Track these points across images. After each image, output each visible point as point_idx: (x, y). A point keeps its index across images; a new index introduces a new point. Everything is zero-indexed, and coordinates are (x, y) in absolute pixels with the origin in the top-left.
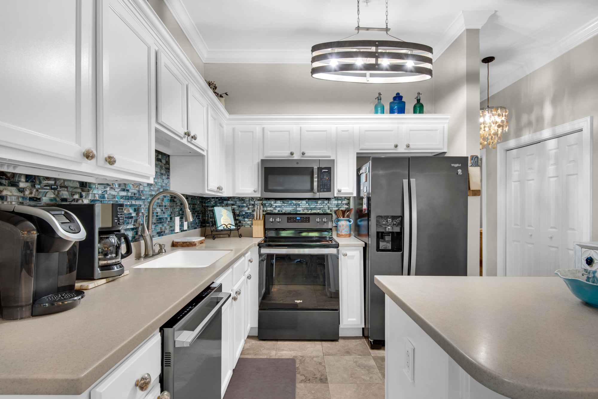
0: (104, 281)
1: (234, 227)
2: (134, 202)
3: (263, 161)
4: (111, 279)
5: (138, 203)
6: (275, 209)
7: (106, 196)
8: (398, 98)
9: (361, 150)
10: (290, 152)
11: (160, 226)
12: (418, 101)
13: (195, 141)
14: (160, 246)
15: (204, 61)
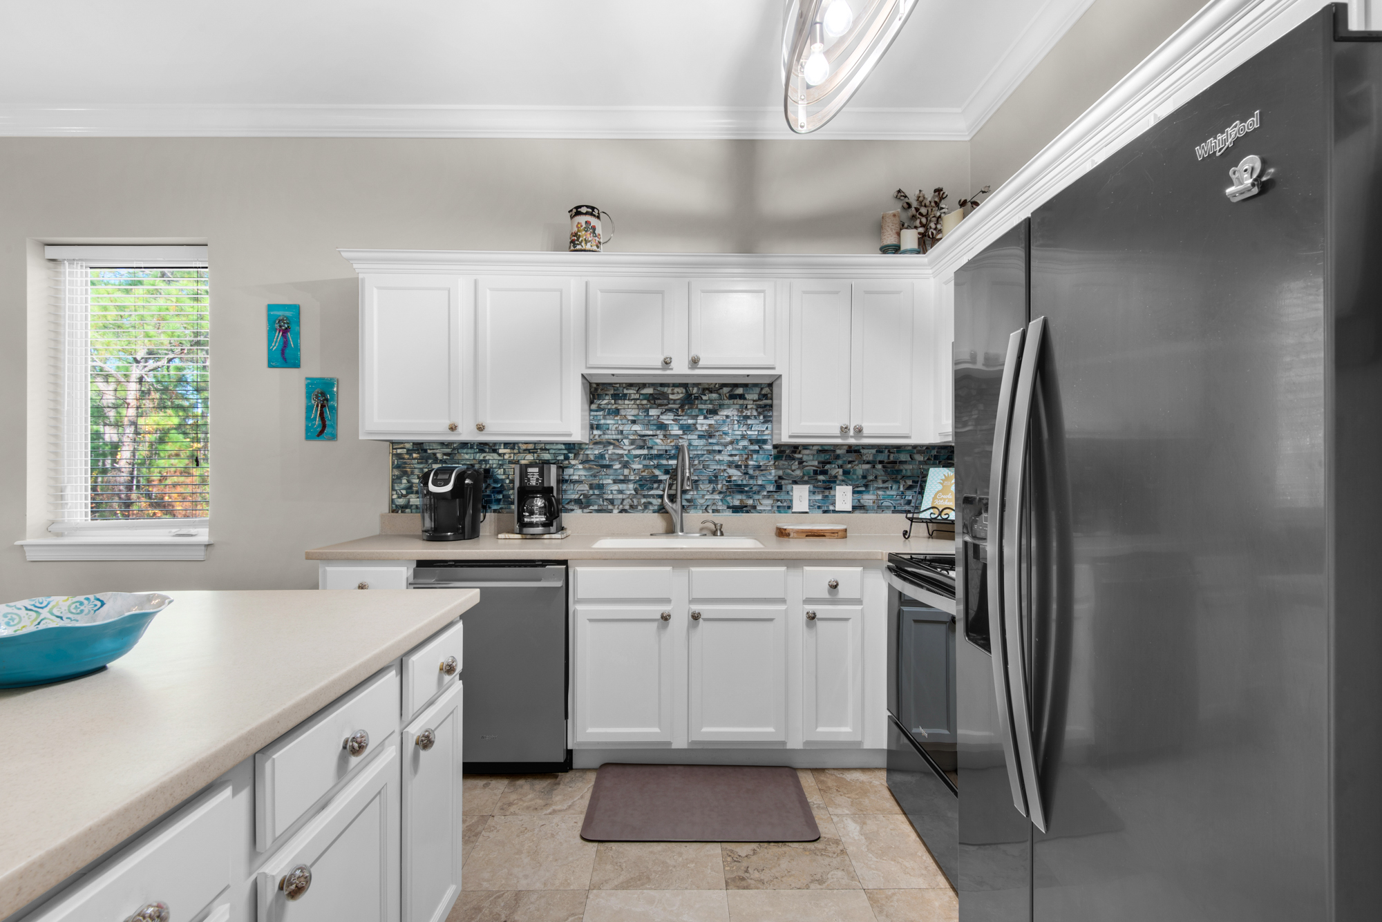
0: (519, 536)
2: (664, 462)
7: (607, 456)
11: (743, 497)
13: (701, 363)
14: (715, 525)
15: (968, 138)
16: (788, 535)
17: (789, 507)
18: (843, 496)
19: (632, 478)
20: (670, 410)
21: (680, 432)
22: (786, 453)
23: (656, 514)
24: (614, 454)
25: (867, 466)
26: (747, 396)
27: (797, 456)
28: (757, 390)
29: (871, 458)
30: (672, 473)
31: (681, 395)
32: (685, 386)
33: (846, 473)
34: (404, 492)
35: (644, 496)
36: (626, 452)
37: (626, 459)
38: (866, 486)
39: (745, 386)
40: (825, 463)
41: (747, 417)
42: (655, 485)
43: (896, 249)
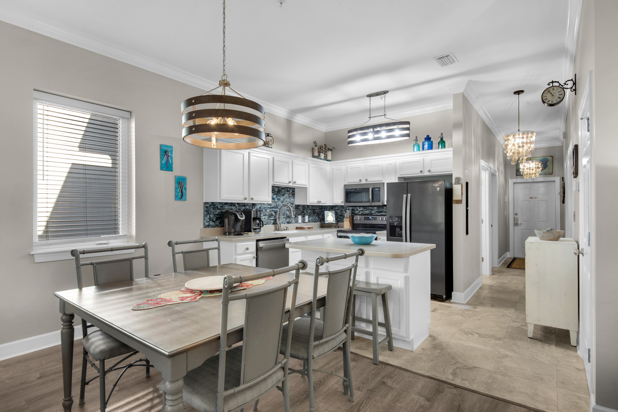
0: (254, 233)
1: (335, 222)
2: (274, 209)
3: (345, 186)
4: (256, 233)
5: (276, 209)
6: (359, 212)
8: (428, 139)
9: (400, 175)
10: (359, 179)
11: (289, 219)
12: (442, 139)
13: (296, 183)
14: (287, 227)
15: (324, 132)
16: (305, 229)
17: (298, 222)
18: (307, 218)
19: (267, 214)
20: (275, 194)
21: (277, 201)
22: (297, 207)
23: (273, 225)
24: (263, 207)
25: (310, 211)
26: (290, 191)
27: (299, 208)
28: (292, 189)
29: (311, 208)
30: (276, 212)
31: (277, 190)
32: (278, 187)
33: (307, 212)
34: (208, 220)
35: (270, 220)
36: (266, 206)
37: (266, 208)
38: (310, 216)
39: (290, 188)
40: (303, 210)
41: (290, 197)
42: (272, 216)
43: (318, 157)
